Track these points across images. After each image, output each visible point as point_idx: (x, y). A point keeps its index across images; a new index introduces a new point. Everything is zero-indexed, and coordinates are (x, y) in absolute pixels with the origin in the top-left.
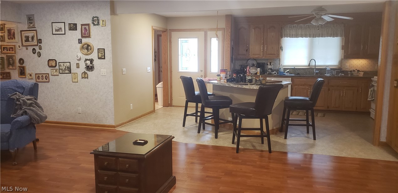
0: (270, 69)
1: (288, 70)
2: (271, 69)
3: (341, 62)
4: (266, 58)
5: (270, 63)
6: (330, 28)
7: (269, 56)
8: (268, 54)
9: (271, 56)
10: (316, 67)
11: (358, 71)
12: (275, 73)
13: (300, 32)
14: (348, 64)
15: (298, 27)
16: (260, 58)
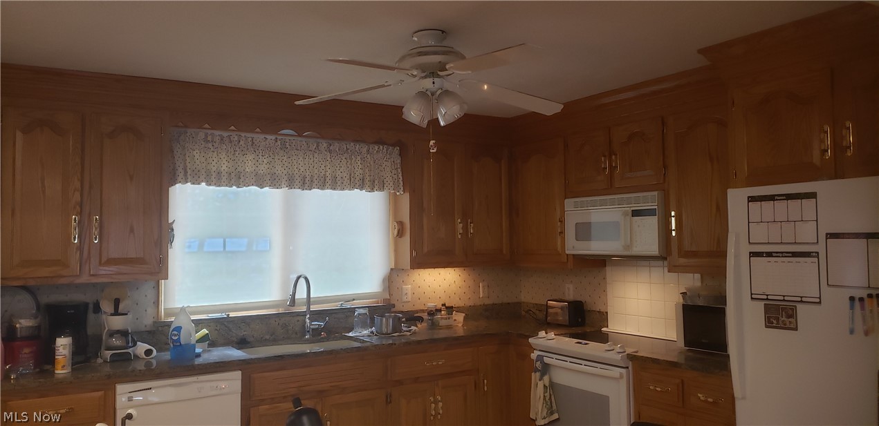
0: (118, 332)
1: (205, 331)
2: (124, 333)
3: (391, 280)
4: (94, 280)
5: (117, 303)
6: (359, 158)
7: (113, 269)
8: (110, 262)
9: (123, 268)
10: (313, 308)
11: (450, 309)
12: (148, 352)
13: (249, 163)
14: (408, 288)
15: (242, 143)
16: (63, 281)
